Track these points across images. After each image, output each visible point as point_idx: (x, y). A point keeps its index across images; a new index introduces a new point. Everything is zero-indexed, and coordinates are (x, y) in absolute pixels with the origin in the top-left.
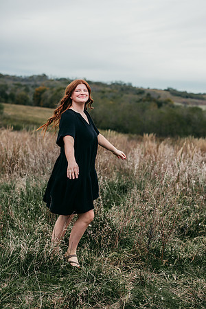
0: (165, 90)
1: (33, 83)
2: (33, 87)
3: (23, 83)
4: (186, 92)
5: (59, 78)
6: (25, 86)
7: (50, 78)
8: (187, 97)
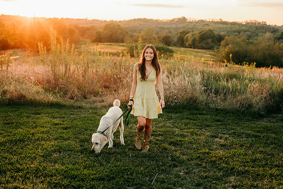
1: (174, 26)
2: (175, 29)
3: (166, 26)
5: (198, 20)
6: (168, 28)
7: (189, 20)
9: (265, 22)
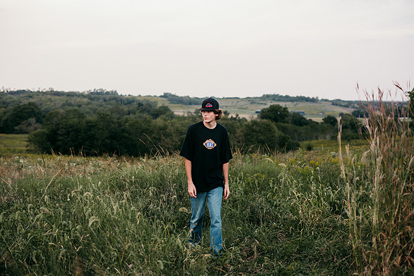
0: (161, 96)
4: (188, 97)
8: (190, 104)
9: (116, 92)
